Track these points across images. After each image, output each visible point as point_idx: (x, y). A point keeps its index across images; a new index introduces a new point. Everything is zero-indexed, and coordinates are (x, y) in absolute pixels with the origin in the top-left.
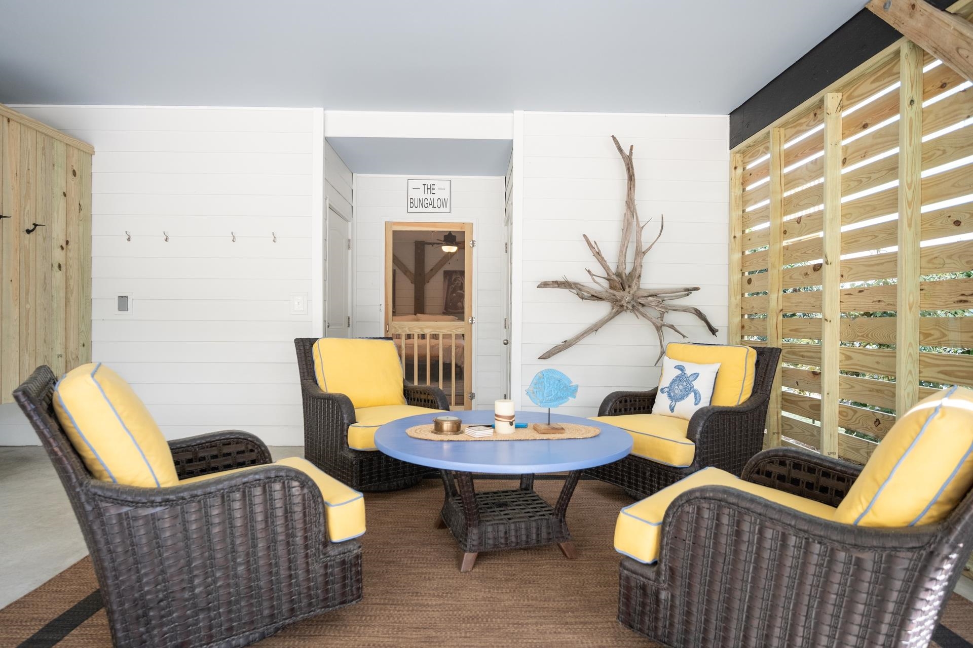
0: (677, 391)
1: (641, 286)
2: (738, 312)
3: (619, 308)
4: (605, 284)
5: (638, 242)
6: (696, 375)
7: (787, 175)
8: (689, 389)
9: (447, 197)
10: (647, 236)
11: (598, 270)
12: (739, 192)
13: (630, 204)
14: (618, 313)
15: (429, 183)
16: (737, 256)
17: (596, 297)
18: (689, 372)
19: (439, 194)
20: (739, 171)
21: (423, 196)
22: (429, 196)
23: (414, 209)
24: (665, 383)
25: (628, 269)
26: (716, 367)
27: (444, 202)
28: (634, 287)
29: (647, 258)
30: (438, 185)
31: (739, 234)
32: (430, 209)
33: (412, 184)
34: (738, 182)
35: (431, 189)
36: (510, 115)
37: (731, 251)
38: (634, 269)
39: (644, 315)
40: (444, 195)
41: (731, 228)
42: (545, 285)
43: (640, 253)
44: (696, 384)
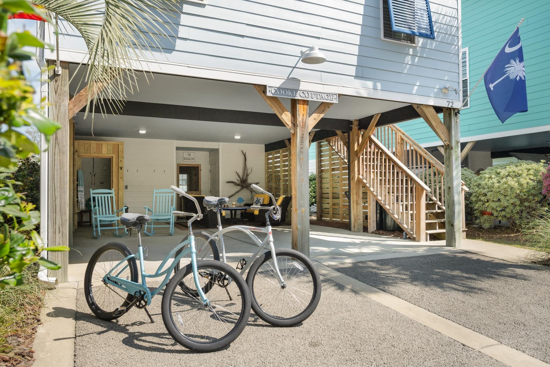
0: (257, 202)
1: (248, 182)
2: (267, 188)
3: (243, 187)
4: (240, 182)
5: (247, 173)
6: (260, 199)
7: (275, 161)
8: (259, 202)
9: (194, 157)
10: (249, 171)
11: (239, 179)
12: (267, 162)
13: (245, 165)
14: (243, 188)
15: (189, 153)
16: (267, 176)
17: (238, 185)
18: (259, 199)
19: (192, 156)
20: (267, 157)
21: (187, 157)
22: (189, 157)
23: (185, 160)
24: (255, 201)
25: (245, 178)
26: (263, 198)
27: (193, 159)
28: (246, 183)
29: (249, 176)
30: (192, 154)
31: (267, 171)
32: (190, 160)
33: (184, 153)
34: (267, 160)
35: (190, 155)
36: (218, 143)
37: (265, 175)
38: (246, 179)
39: (248, 189)
40: (193, 156)
41: (265, 170)
42: (228, 182)
43: (247, 175)
44: (260, 201)
